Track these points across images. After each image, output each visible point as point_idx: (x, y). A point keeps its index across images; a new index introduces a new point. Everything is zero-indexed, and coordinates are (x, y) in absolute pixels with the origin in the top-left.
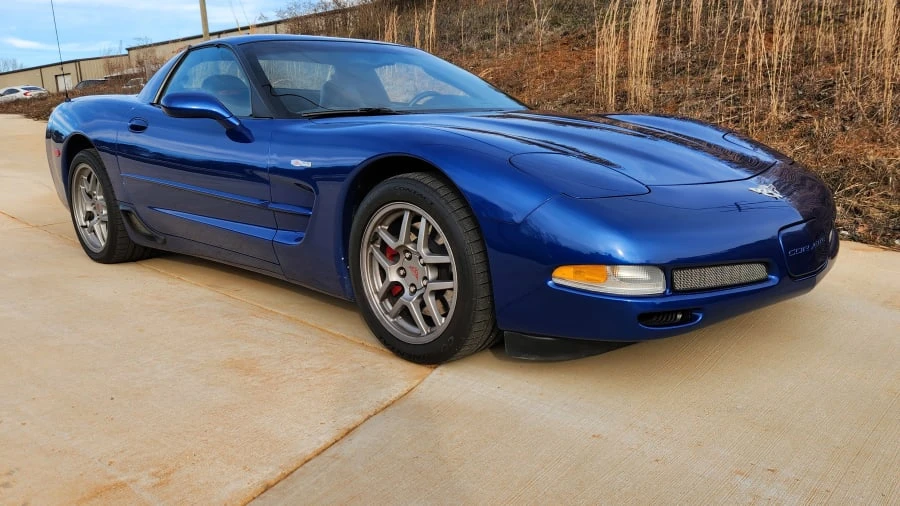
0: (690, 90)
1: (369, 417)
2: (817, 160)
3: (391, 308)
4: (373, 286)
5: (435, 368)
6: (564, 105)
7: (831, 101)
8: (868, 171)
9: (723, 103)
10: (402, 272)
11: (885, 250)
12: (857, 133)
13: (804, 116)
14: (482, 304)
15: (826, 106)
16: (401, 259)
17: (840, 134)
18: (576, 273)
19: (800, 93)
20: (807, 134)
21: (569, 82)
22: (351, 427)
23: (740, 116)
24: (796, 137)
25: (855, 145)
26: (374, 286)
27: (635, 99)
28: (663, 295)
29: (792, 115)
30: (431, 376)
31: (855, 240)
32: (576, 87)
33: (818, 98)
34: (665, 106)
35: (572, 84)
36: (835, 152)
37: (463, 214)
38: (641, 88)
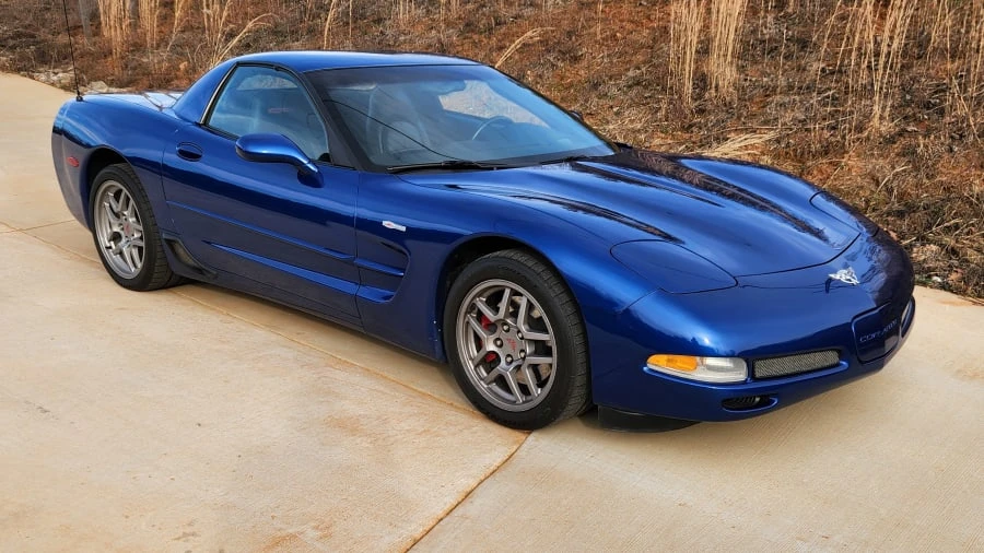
0: (782, 81)
1: (482, 481)
2: (918, 185)
3: (485, 374)
4: (468, 354)
5: (529, 433)
6: (630, 87)
7: (942, 112)
8: (971, 203)
9: (819, 102)
10: (499, 343)
11: (975, 303)
12: (966, 156)
13: (909, 129)
14: (579, 380)
15: (935, 116)
16: (498, 331)
17: (946, 156)
18: (669, 361)
19: (908, 97)
20: (909, 153)
21: (635, 53)
22: (469, 490)
23: (837, 122)
24: (898, 155)
25: (962, 172)
26: (469, 352)
27: (717, 87)
28: (745, 382)
29: (896, 125)
30: (527, 442)
31: (945, 290)
32: (644, 63)
33: (928, 106)
34: (751, 99)
35: (640, 58)
36: (938, 179)
37: (565, 298)
38: (724, 73)
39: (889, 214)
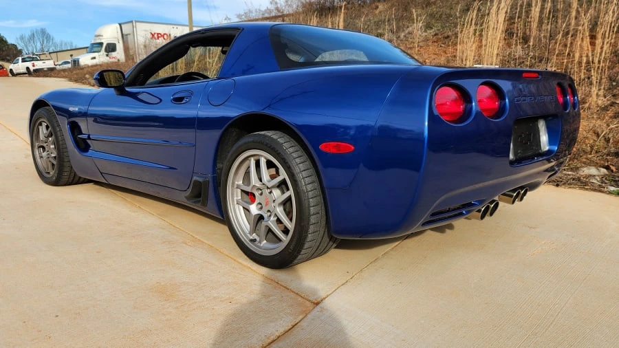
30: (313, 313)
39: (608, 155)
